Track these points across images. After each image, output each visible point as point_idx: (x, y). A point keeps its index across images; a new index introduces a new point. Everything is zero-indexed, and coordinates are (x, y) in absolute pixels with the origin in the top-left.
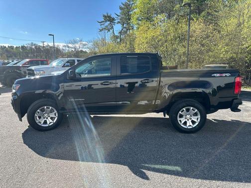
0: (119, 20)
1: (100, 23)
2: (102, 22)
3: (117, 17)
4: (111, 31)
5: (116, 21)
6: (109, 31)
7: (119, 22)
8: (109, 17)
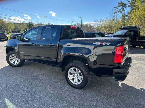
0: (129, 5)
1: (115, 8)
2: (117, 7)
3: (128, 2)
4: (123, 12)
5: (127, 6)
6: (121, 12)
7: (129, 6)
8: (122, 3)
